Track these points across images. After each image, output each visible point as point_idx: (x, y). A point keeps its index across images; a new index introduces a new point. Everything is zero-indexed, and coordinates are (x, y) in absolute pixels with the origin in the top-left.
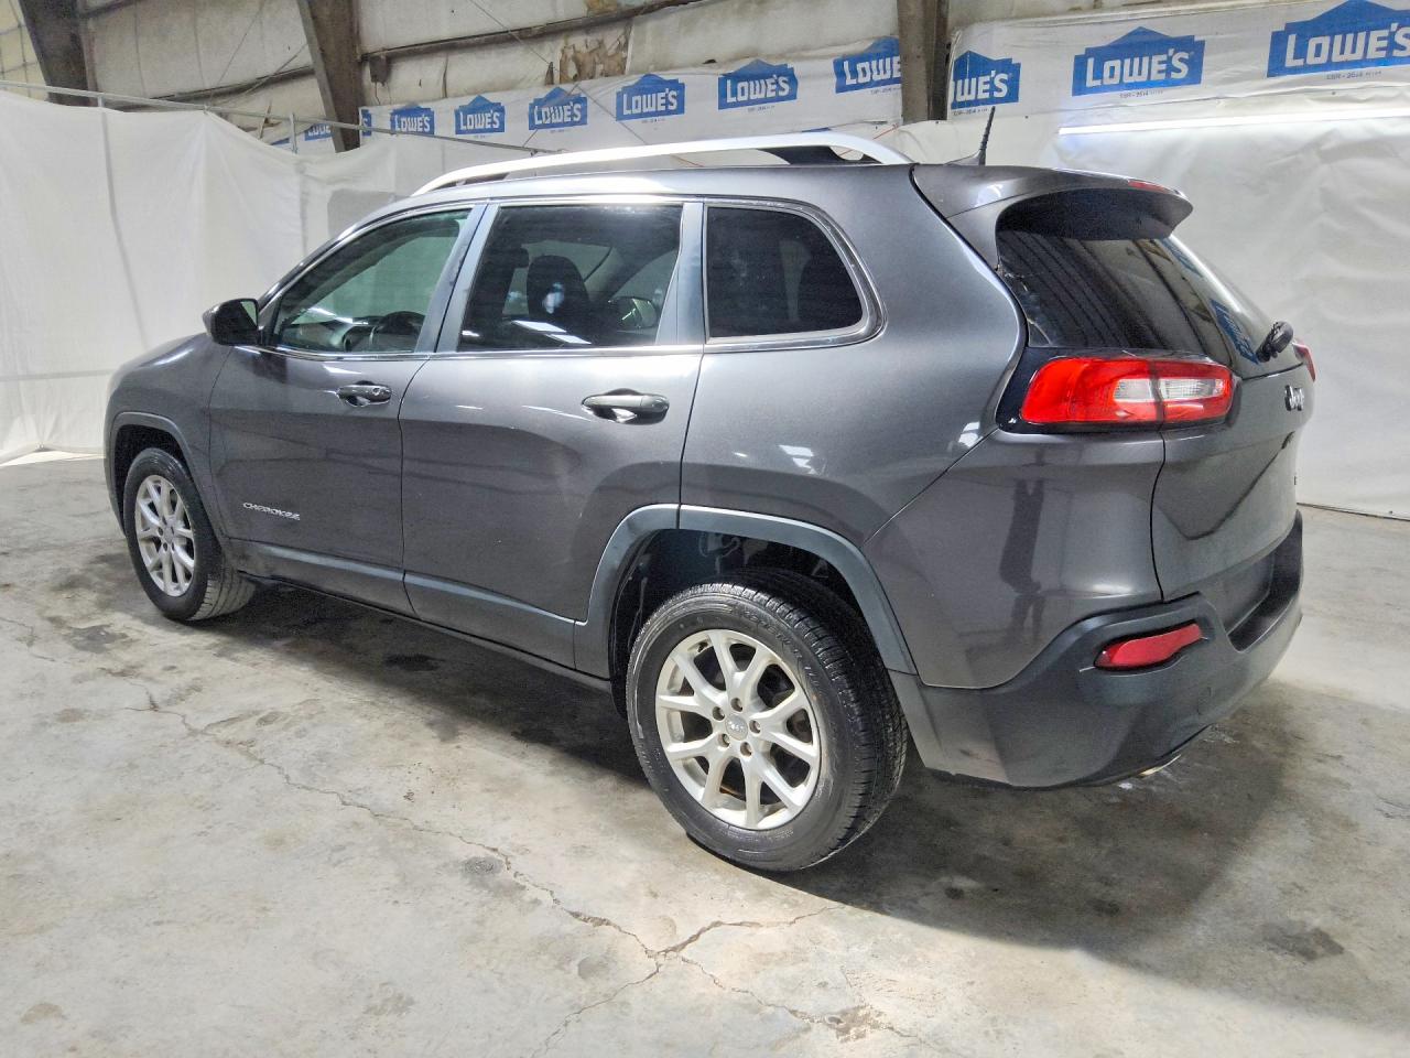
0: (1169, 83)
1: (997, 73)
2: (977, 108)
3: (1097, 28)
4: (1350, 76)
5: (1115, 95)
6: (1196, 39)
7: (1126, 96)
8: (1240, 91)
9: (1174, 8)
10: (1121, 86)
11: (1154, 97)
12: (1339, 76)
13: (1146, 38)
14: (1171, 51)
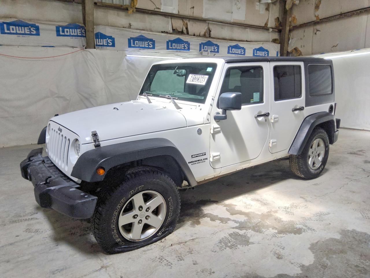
0: (149, 48)
1: (108, 39)
2: (104, 47)
3: (132, 33)
4: (179, 51)
5: (139, 49)
6: (153, 40)
8: (162, 52)
9: (149, 32)
10: (140, 47)
12: (177, 51)
13: (143, 37)
14: (149, 41)
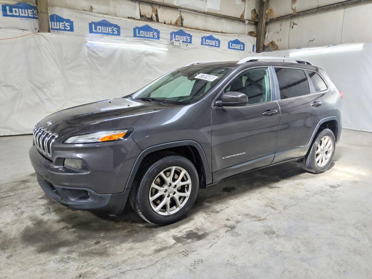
0: (113, 34)
1: (66, 23)
2: (60, 31)
3: (94, 17)
4: (148, 40)
5: (101, 35)
6: (118, 25)
7: (103, 36)
8: (128, 39)
9: (113, 17)
10: (102, 33)
11: (110, 37)
12: (146, 39)
13: (106, 22)
14: (113, 27)
